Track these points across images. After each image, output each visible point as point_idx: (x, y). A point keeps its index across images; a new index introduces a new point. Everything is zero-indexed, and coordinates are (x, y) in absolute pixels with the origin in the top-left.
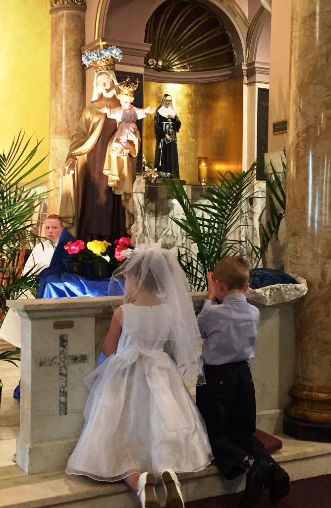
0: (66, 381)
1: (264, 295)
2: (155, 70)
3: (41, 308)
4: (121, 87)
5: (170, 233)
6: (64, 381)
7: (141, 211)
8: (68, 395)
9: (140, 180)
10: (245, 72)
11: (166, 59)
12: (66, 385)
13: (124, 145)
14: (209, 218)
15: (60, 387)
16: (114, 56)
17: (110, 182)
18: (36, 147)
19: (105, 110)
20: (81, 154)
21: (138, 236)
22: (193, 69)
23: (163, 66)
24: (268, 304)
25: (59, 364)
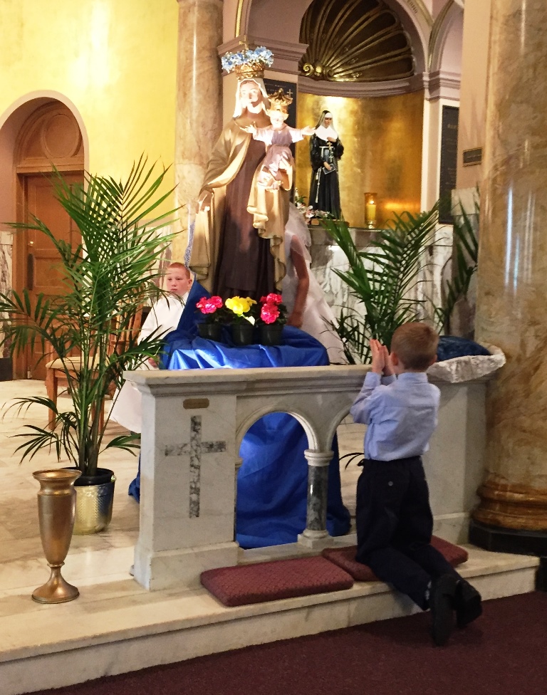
0: (199, 475)
1: (449, 370)
2: (313, 78)
3: (169, 382)
4: (272, 101)
5: (327, 288)
6: (197, 474)
8: (201, 492)
10: (426, 84)
11: (326, 64)
12: (198, 480)
13: (275, 175)
14: (381, 271)
15: (191, 482)
16: (262, 59)
17: (257, 222)
18: (162, 176)
19: (251, 130)
20: (218, 186)
22: (361, 79)
23: (322, 73)
24: (453, 382)
25: (190, 453)
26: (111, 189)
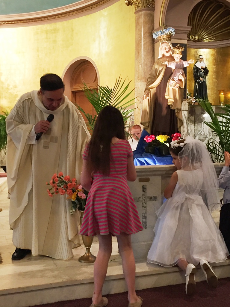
0: (146, 211)
2: (194, 41)
4: (175, 50)
5: (202, 133)
6: (145, 210)
7: (186, 120)
8: (147, 218)
9: (185, 103)
11: (200, 35)
12: (146, 213)
13: (177, 81)
14: (226, 121)
15: (143, 214)
16: (170, 32)
17: (169, 102)
18: (128, 85)
19: (166, 63)
20: (152, 88)
21: (184, 135)
22: (216, 40)
23: (198, 39)
25: (142, 201)
26: (108, 91)
